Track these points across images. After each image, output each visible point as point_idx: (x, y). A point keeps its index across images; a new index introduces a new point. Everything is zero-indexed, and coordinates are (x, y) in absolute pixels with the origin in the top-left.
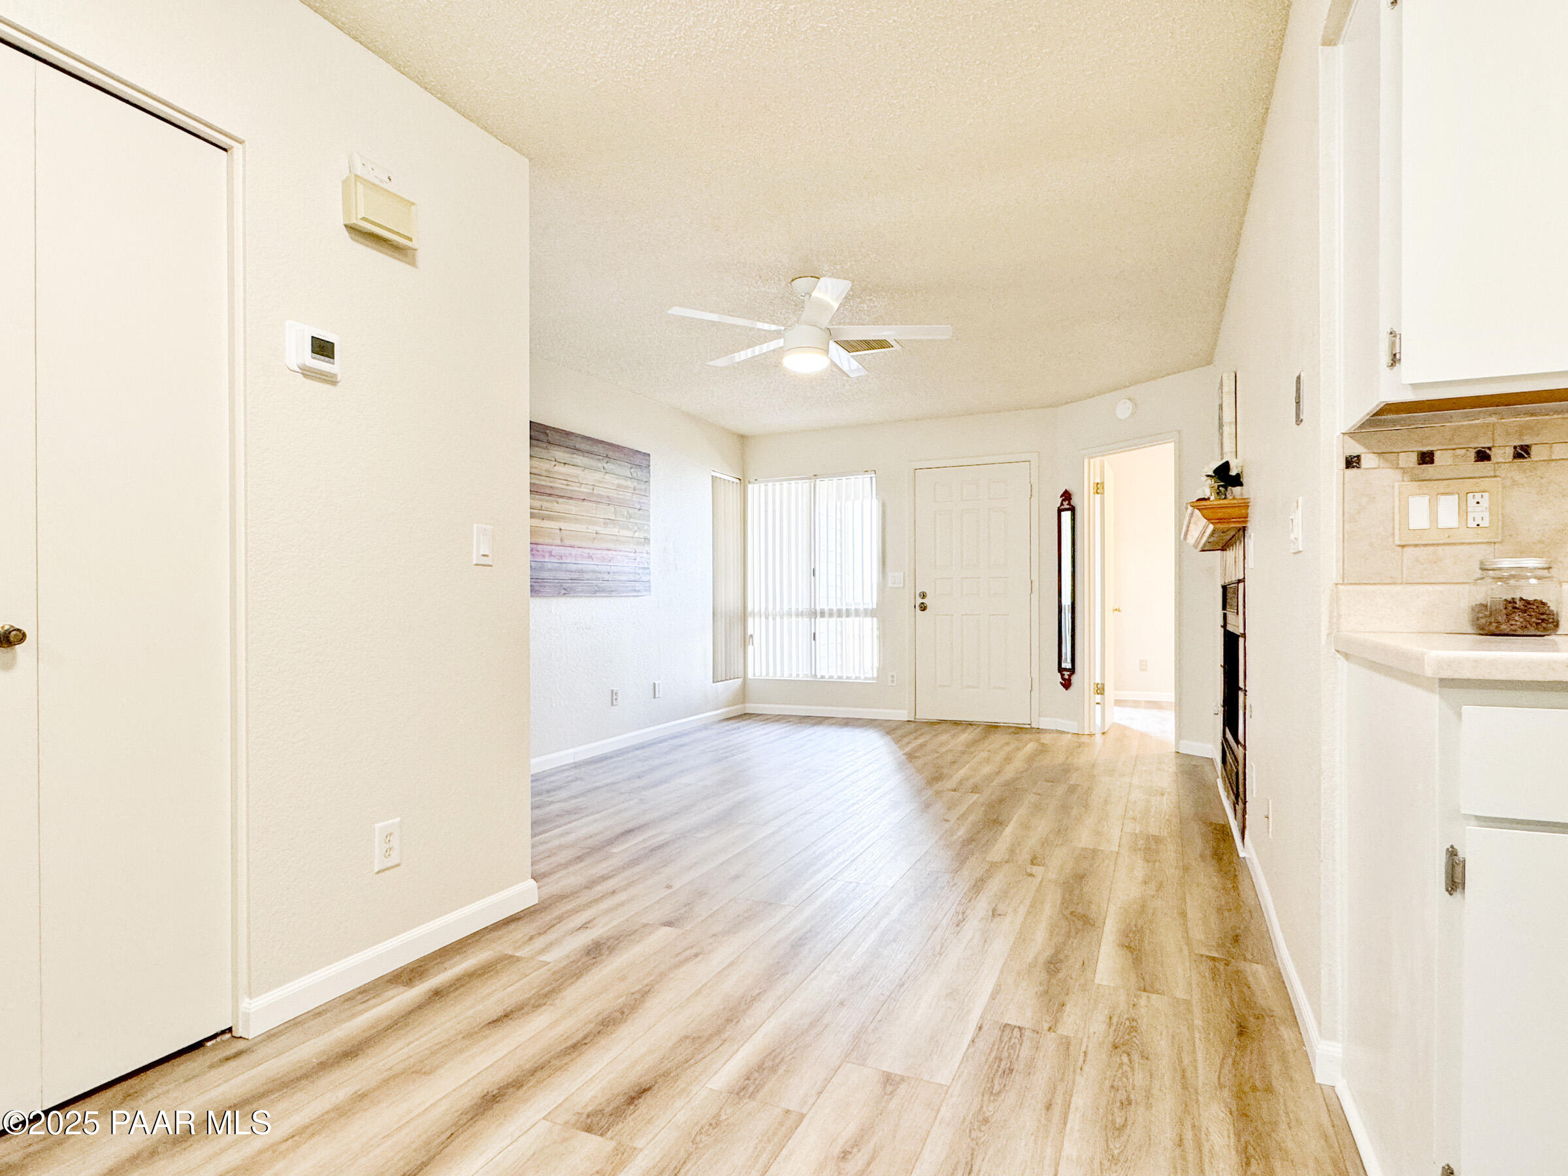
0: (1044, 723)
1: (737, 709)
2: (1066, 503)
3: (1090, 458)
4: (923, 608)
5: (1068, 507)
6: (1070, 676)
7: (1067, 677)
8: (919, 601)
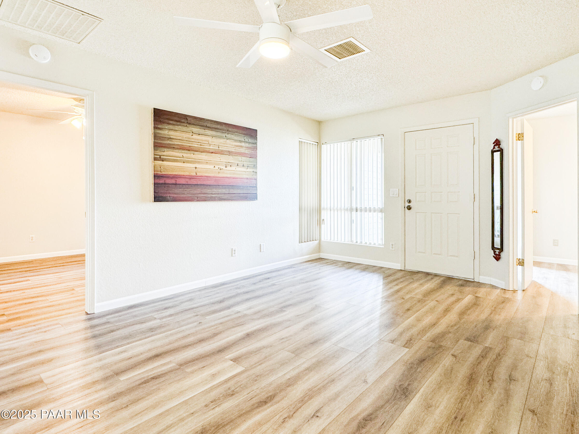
0: (482, 279)
1: (315, 256)
2: (496, 147)
3: (513, 118)
4: (409, 208)
5: (498, 149)
6: (500, 253)
7: (497, 253)
8: (407, 204)
